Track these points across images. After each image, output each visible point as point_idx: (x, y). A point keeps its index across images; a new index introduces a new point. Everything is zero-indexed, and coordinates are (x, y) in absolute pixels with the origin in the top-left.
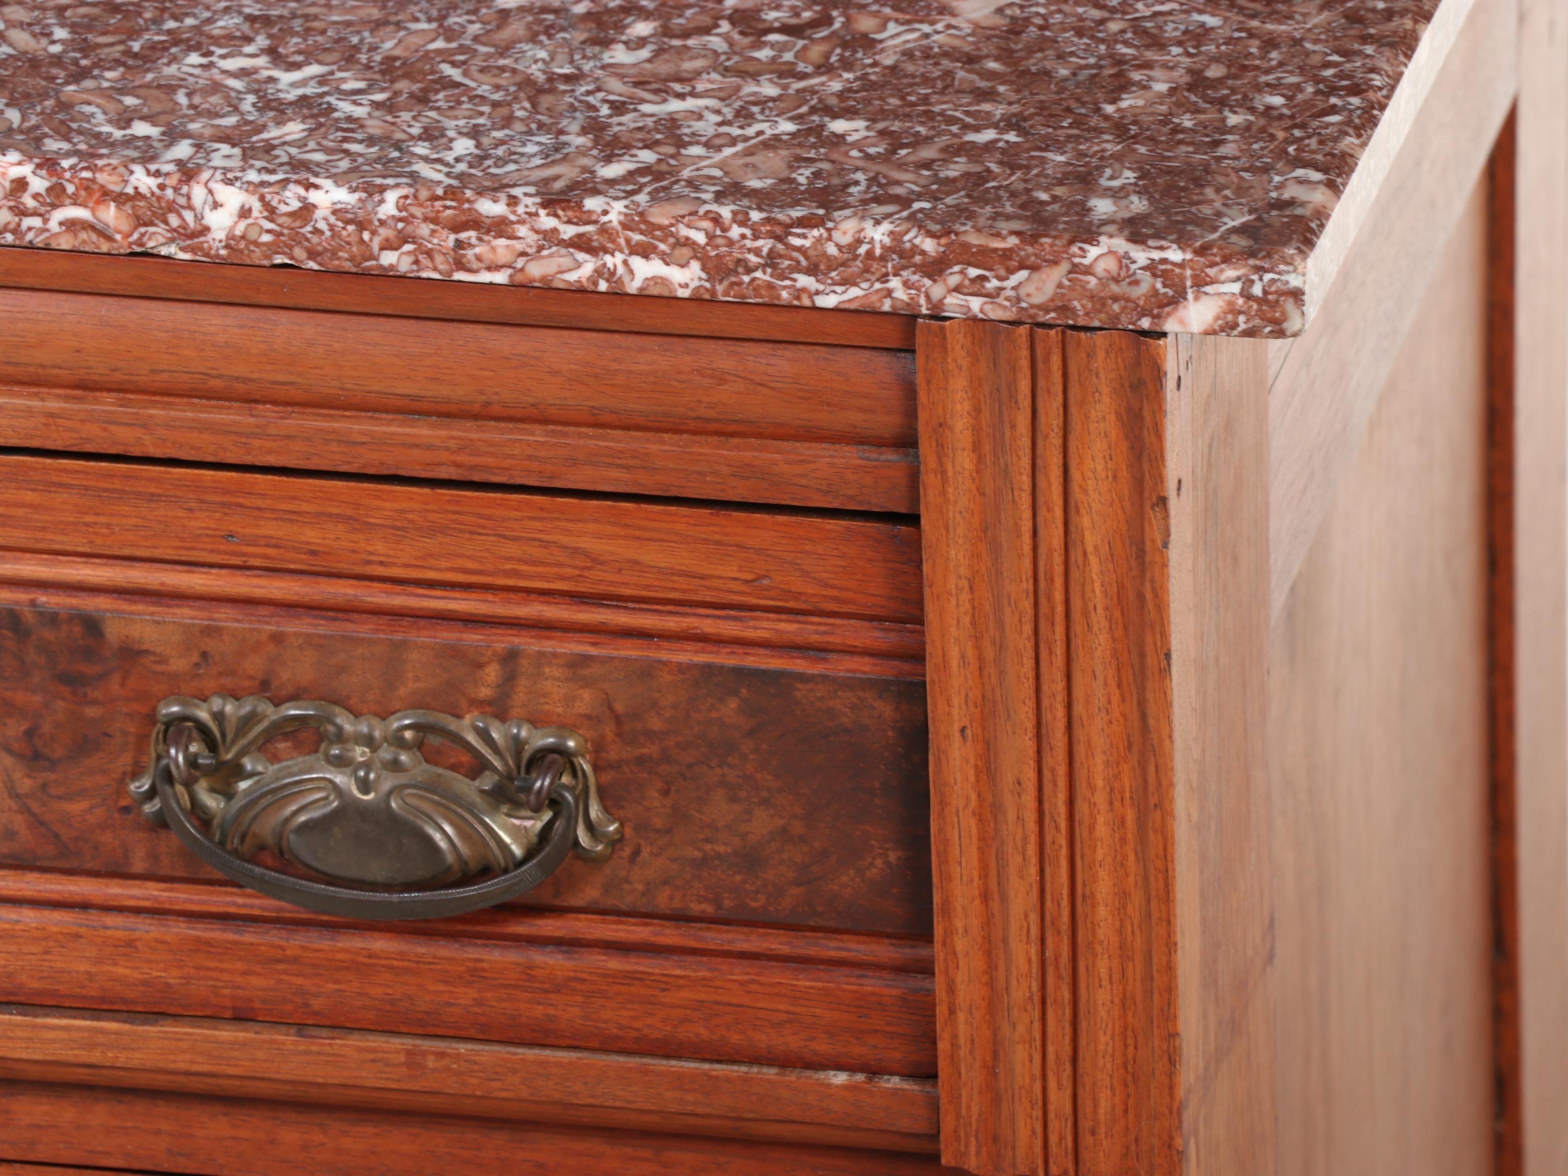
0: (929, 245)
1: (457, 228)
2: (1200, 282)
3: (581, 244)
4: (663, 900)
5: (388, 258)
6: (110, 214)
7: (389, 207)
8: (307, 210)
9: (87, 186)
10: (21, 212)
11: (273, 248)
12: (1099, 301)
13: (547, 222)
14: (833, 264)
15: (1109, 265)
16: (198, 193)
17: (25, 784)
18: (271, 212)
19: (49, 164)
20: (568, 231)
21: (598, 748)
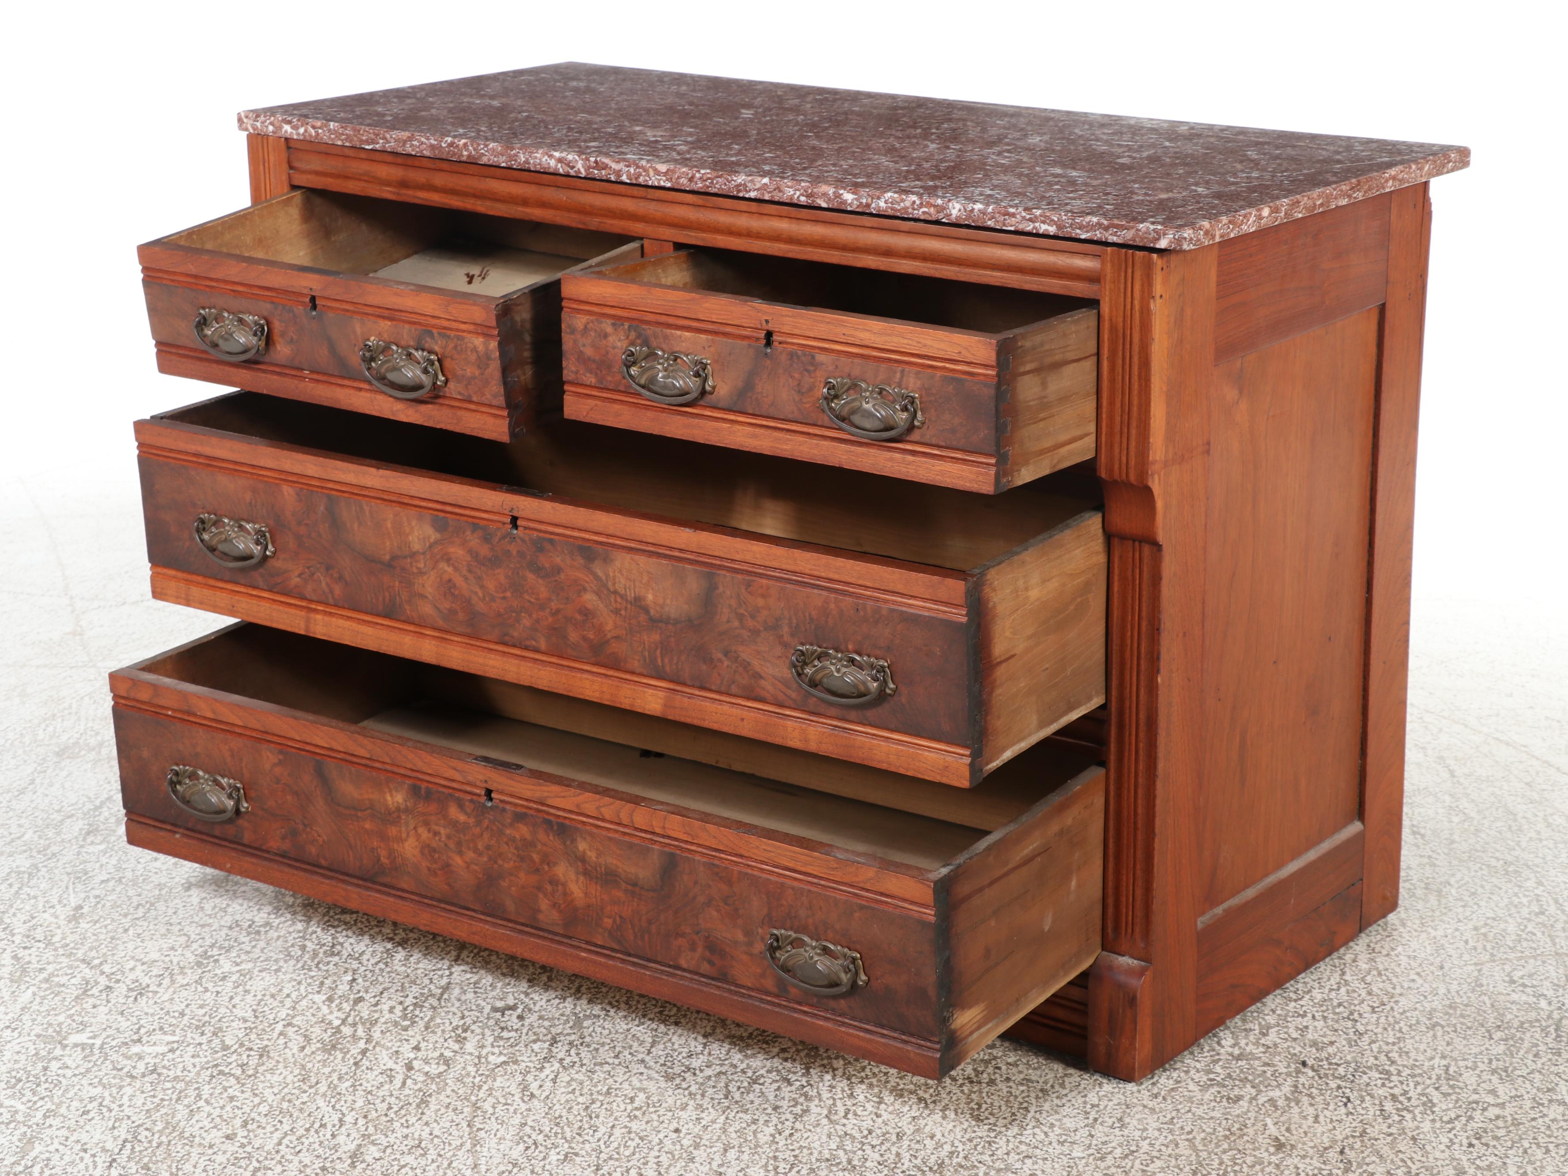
0: (1105, 222)
1: (1004, 215)
2: (1165, 234)
3: (1030, 220)
5: (989, 223)
6: (932, 210)
7: (990, 209)
8: (973, 209)
9: (928, 203)
10: (914, 209)
11: (965, 220)
12: (1142, 238)
13: (1024, 214)
14: (1085, 227)
15: (1144, 229)
16: (950, 204)
18: (965, 210)
19: (921, 198)
20: (1028, 217)
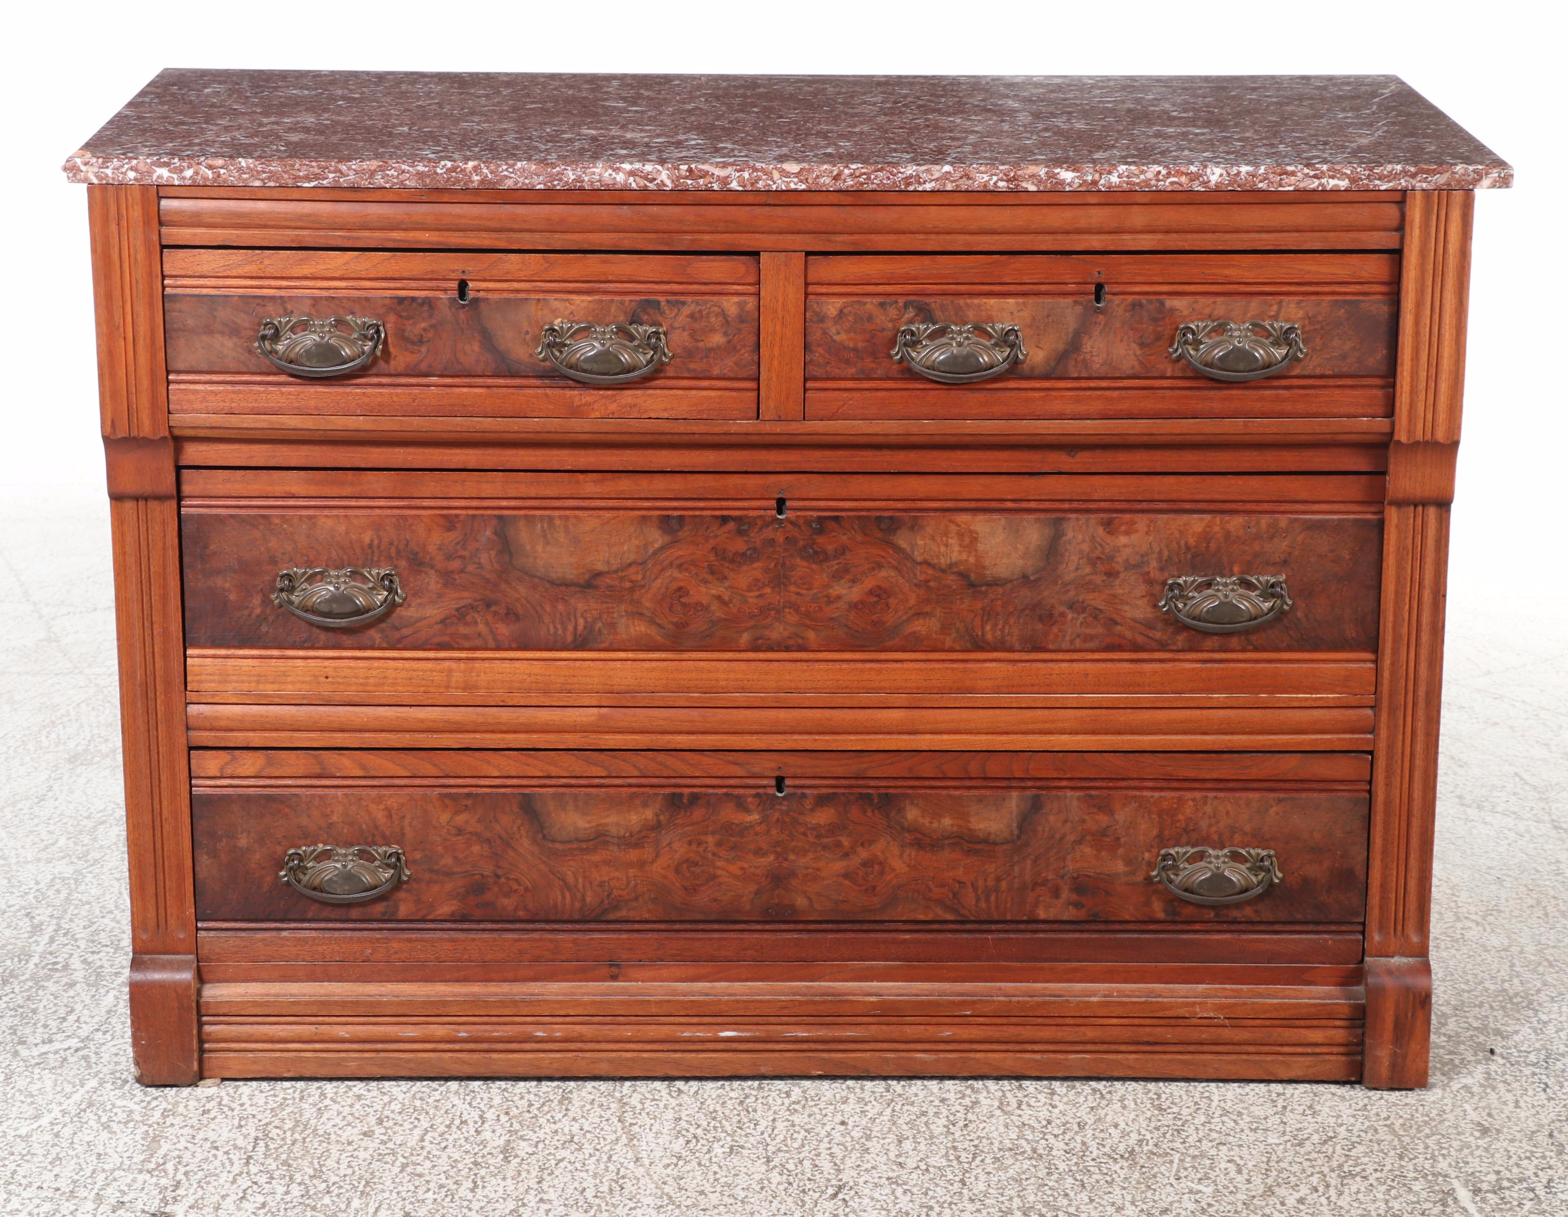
0: (1413, 169)
1: (1280, 175)
2: (1487, 174)
3: (1316, 177)
4: (1318, 371)
5: (1260, 185)
6: (1183, 179)
7: (1262, 170)
8: (1239, 173)
9: (1177, 172)
10: (1158, 180)
11: (1228, 185)
12: (1459, 182)
13: (1306, 171)
14: (1385, 177)
15: (1462, 171)
16: (1209, 171)
17: (1139, 352)
18: (1229, 174)
19: (1167, 167)
20: (1312, 173)
21: (1303, 327)
